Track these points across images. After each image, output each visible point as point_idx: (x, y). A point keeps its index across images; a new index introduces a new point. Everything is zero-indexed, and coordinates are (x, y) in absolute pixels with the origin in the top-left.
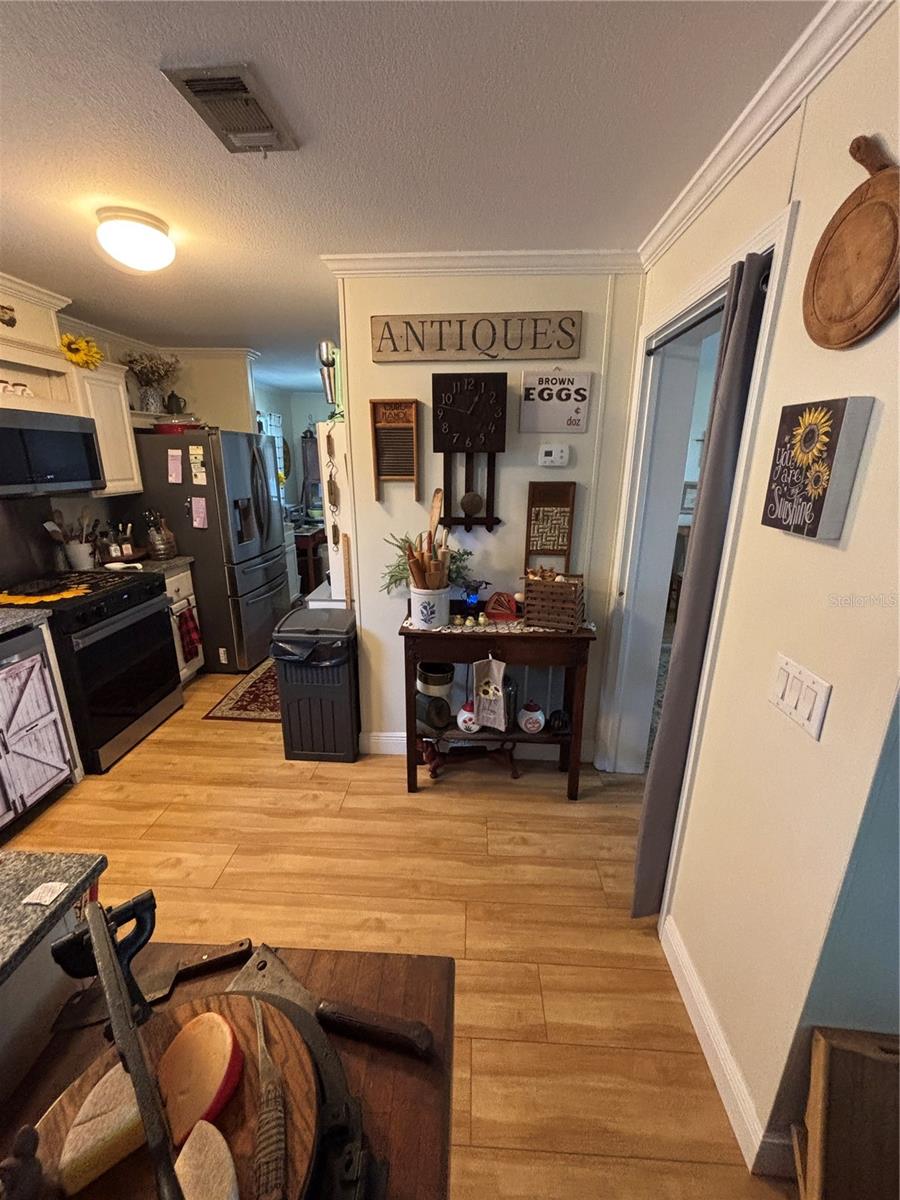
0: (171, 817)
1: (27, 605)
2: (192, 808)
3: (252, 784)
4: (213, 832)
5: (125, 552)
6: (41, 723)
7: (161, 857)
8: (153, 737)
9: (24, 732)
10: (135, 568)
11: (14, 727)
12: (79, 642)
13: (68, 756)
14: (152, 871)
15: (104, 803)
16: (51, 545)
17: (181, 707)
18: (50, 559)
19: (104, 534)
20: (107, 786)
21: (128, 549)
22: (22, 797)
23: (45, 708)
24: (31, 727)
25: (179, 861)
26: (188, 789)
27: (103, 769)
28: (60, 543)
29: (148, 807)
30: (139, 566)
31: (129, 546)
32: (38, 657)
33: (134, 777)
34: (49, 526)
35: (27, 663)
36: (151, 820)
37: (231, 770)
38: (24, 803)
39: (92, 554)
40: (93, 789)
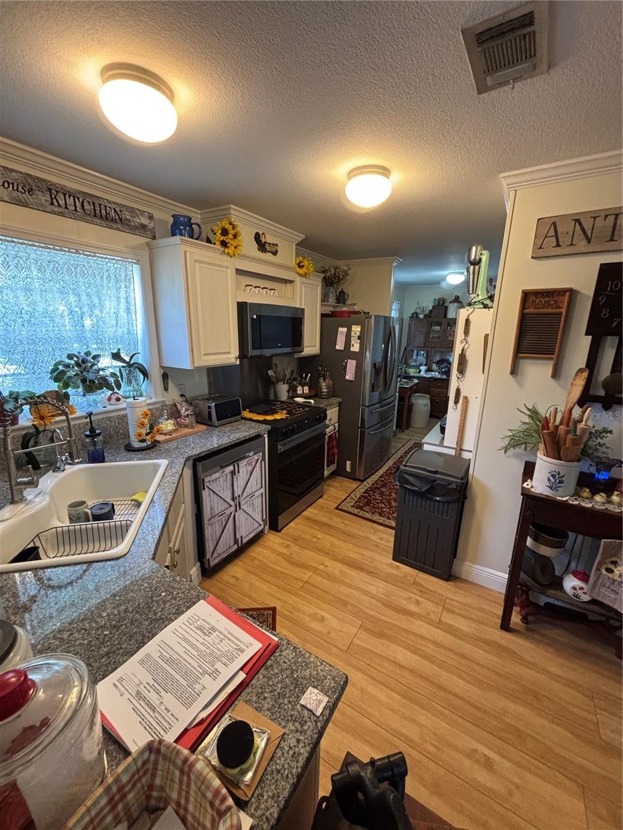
0: (317, 579)
1: (258, 420)
2: (331, 578)
3: (369, 573)
4: (345, 604)
5: (305, 391)
6: (257, 494)
7: (314, 610)
8: (305, 513)
9: (248, 499)
10: (310, 403)
11: (245, 495)
12: (281, 448)
13: (264, 517)
14: (307, 619)
15: (280, 554)
16: (269, 383)
17: (321, 497)
18: (267, 393)
19: (295, 379)
20: (280, 542)
21: (306, 389)
22: (242, 537)
23: (259, 486)
24: (252, 495)
25: (322, 619)
26: (328, 562)
27: (279, 529)
28: (273, 383)
29: (304, 566)
30: (312, 401)
31: (307, 388)
32: (261, 454)
33: (296, 540)
34: (270, 373)
35: (256, 457)
36: (305, 577)
37: (354, 556)
38: (242, 541)
39: (288, 391)
40: (272, 539)
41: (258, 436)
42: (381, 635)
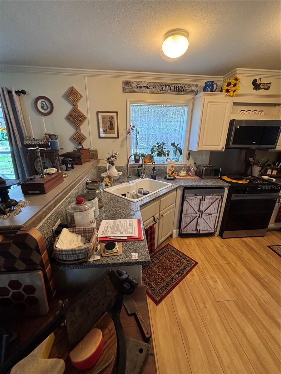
0: (227, 268)
2: (235, 271)
4: (233, 286)
6: (213, 215)
7: (214, 275)
8: (244, 239)
9: (207, 214)
10: (272, 180)
11: (206, 212)
12: (234, 197)
13: (216, 227)
14: (208, 276)
15: (216, 247)
20: (220, 242)
21: (275, 172)
22: (200, 230)
23: (216, 211)
24: (210, 214)
25: (216, 282)
26: (239, 264)
27: (223, 237)
29: (224, 258)
30: (274, 180)
32: (220, 197)
33: (229, 246)
34: (251, 159)
35: (217, 197)
36: (221, 262)
38: (199, 231)
39: (260, 171)
40: (217, 240)
41: (222, 188)
42: (244, 313)
